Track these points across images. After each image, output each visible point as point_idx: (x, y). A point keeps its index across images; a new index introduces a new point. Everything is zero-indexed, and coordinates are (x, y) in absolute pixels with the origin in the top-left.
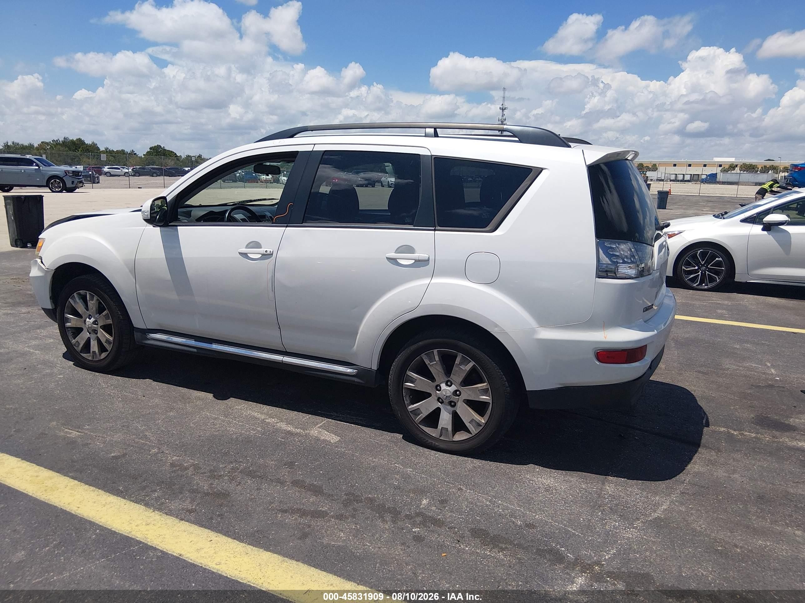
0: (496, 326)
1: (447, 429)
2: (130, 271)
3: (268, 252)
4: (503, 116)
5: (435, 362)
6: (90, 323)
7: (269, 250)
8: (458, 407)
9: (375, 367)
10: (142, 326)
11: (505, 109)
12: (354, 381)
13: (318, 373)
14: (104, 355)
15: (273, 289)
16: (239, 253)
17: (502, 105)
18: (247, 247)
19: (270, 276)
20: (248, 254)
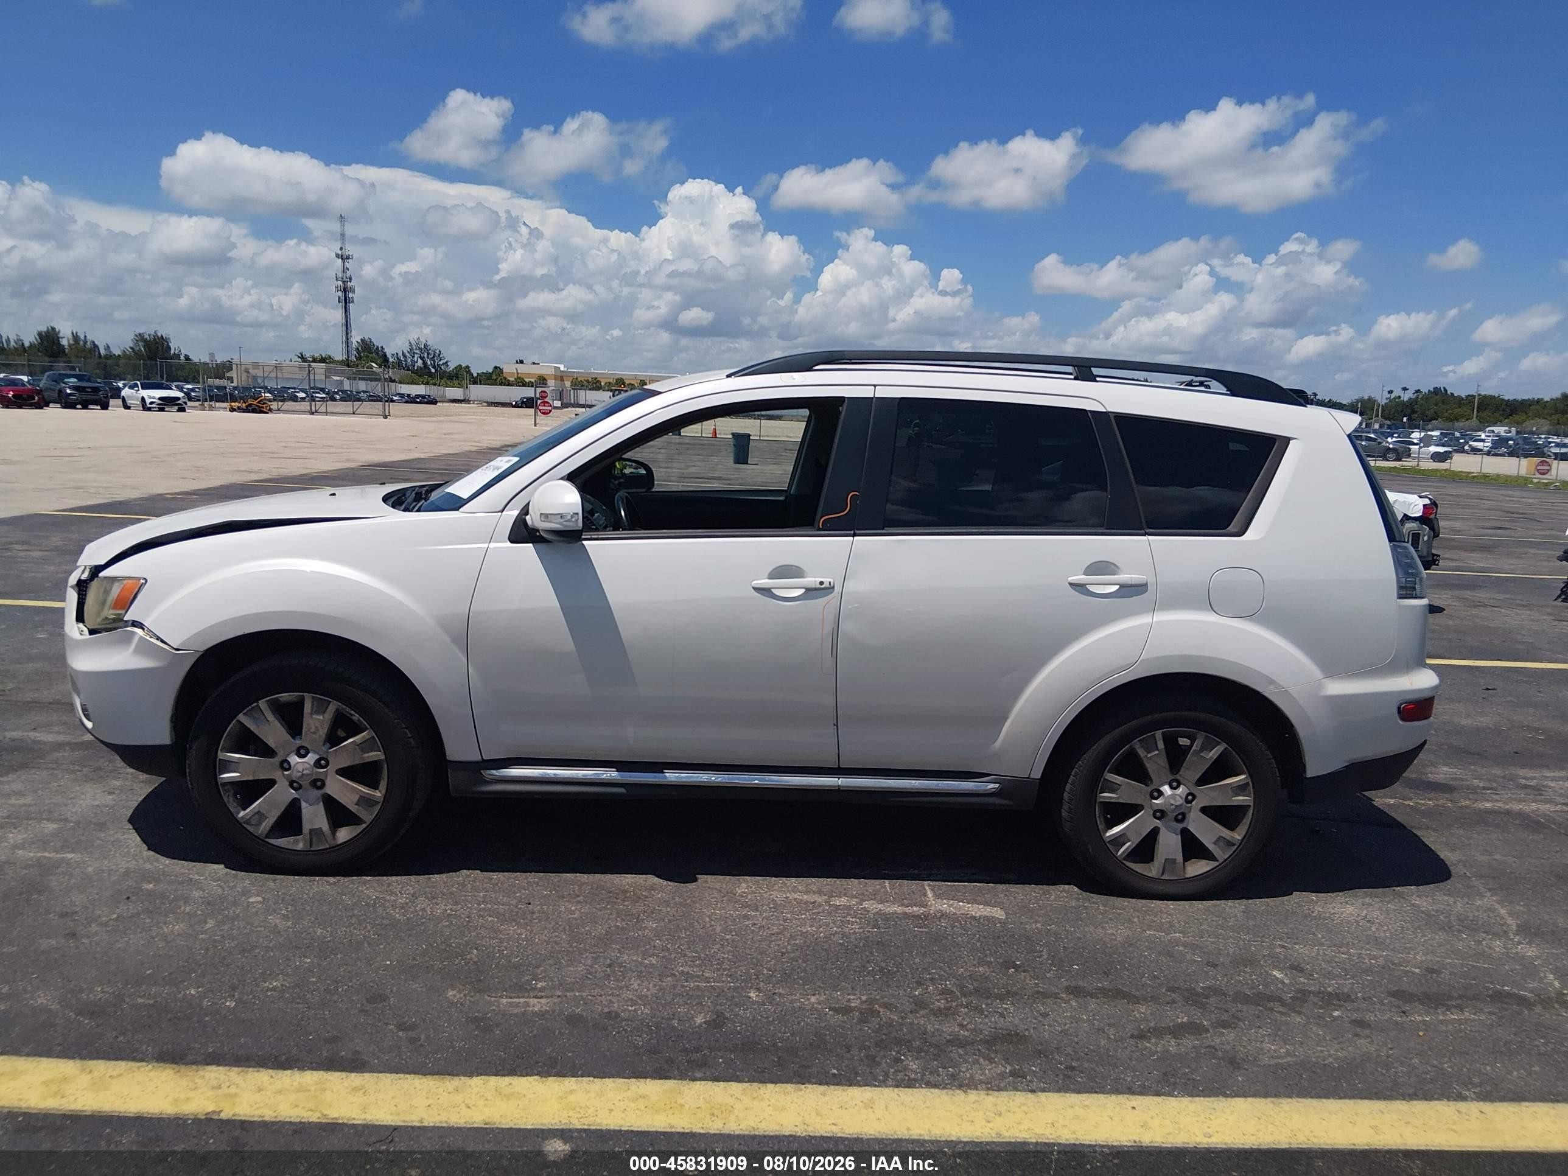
0: (1272, 682)
1: (1174, 861)
2: (455, 640)
3: (826, 585)
4: (344, 271)
5: (1157, 752)
6: (307, 766)
7: (826, 580)
8: (1191, 820)
9: (1037, 774)
10: (472, 755)
11: (348, 258)
12: (994, 804)
13: (917, 799)
14: (344, 835)
15: (834, 653)
16: (754, 588)
17: (341, 249)
18: (772, 576)
19: (828, 628)
20: (773, 590)
